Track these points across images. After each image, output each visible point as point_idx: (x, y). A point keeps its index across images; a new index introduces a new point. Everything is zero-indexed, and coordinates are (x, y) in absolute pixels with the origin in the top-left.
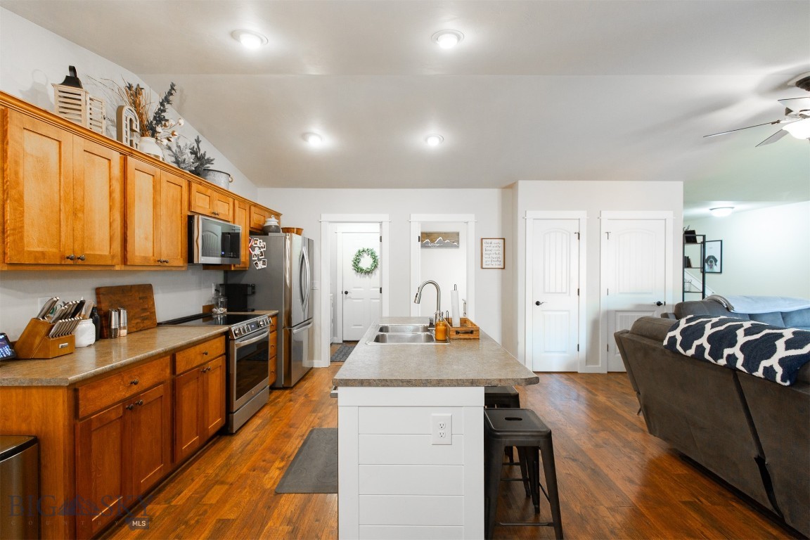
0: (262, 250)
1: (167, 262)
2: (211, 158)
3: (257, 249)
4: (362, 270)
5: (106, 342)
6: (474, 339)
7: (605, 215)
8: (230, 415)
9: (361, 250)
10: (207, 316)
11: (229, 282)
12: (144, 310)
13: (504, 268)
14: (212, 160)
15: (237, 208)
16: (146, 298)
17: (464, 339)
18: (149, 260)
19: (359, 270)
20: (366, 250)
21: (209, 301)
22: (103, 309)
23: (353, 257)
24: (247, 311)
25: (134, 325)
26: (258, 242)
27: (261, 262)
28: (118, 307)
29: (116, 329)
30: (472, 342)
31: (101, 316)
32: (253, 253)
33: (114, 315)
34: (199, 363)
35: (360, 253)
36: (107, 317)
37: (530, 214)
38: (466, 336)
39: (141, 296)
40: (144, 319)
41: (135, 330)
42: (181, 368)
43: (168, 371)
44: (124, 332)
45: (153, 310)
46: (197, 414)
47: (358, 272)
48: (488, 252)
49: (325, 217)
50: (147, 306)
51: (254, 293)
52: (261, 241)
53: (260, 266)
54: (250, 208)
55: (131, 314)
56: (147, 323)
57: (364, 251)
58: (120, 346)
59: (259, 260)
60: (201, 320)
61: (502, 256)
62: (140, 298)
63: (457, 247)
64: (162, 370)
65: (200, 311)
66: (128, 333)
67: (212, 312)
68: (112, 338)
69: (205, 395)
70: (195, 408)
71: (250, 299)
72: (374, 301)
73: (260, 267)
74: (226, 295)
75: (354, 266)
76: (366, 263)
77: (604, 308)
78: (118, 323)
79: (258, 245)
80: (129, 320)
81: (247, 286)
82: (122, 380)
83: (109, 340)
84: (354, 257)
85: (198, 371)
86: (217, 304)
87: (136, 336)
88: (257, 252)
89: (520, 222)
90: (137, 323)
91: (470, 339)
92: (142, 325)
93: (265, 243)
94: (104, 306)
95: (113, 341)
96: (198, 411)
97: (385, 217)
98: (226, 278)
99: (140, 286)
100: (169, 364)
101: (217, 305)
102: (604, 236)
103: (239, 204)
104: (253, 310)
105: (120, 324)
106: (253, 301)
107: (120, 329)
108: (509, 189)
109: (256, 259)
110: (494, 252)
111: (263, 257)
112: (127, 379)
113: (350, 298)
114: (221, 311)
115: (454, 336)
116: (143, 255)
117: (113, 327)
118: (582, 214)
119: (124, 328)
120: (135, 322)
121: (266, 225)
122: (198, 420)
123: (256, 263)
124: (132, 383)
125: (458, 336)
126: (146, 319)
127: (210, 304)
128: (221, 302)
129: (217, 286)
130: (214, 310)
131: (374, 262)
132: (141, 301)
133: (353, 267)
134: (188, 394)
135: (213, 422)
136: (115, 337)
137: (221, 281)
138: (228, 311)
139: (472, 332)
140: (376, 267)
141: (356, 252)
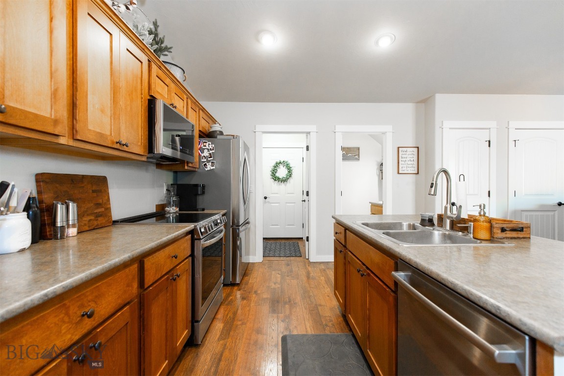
0: (211, 152)
1: (127, 146)
2: (169, 46)
3: (206, 151)
4: (279, 179)
5: (48, 244)
6: (524, 238)
7: (513, 124)
8: (195, 324)
9: (278, 161)
10: (160, 215)
11: (179, 182)
12: (98, 205)
13: (418, 173)
14: (171, 48)
15: (190, 109)
16: (100, 191)
17: (512, 238)
18: (107, 138)
19: (275, 178)
20: (282, 161)
21: (162, 200)
22: (45, 201)
23: (270, 168)
24: (197, 210)
25: (86, 222)
26: (207, 144)
27: (210, 163)
28: (65, 199)
29: (62, 227)
30: (521, 242)
31: (42, 211)
32: (202, 155)
33: (60, 209)
34: (168, 270)
35: (277, 165)
36: (51, 212)
37: (447, 124)
38: (514, 234)
39: (93, 189)
40: (98, 216)
41: (87, 228)
42: (149, 279)
43: (135, 285)
44: (72, 231)
45: (108, 206)
46: (166, 333)
47: (275, 180)
48: (404, 159)
49: (259, 128)
50: (101, 201)
51: (203, 193)
52: (210, 143)
53: (209, 167)
54: (199, 111)
55: (83, 209)
56: (101, 220)
57: (280, 163)
58: (68, 250)
59: (208, 161)
60: (155, 218)
61: (415, 163)
62: (94, 191)
63: (358, 159)
64: (128, 286)
65: (153, 210)
66: (78, 233)
67: (165, 211)
68: (57, 239)
69: (174, 306)
70: (164, 327)
71: (200, 199)
72: (288, 204)
73: (209, 169)
74: (178, 195)
75: (272, 175)
76: (282, 172)
77: (512, 207)
78: (65, 219)
79: (207, 147)
80: (80, 216)
81: (196, 186)
82: (67, 314)
83: (53, 241)
84: (272, 168)
85: (168, 278)
86: (170, 203)
87: (88, 236)
88: (206, 153)
89: (438, 132)
90: (90, 220)
91: (518, 238)
92: (96, 223)
93: (213, 146)
94: (47, 198)
95: (59, 243)
96: (167, 330)
97: (312, 128)
98: (175, 179)
99: (93, 177)
100: (136, 277)
101: (168, 204)
102: (512, 144)
103: (192, 105)
104: (203, 210)
105: (68, 220)
106: (202, 201)
107: (68, 227)
108: (425, 102)
109: (205, 160)
110: (409, 159)
111: (212, 159)
112: (75, 311)
113: (268, 202)
114: (173, 210)
115: (498, 234)
116: (98, 130)
117: (59, 224)
118: (493, 124)
119: (74, 226)
120: (86, 219)
121: (211, 130)
122: (167, 340)
123: (205, 165)
124: (83, 315)
125: (503, 235)
126: (101, 216)
127: (162, 203)
128: (173, 201)
129: (168, 186)
130: (167, 209)
131: (289, 172)
132: (95, 195)
133: (271, 177)
134: (156, 310)
135: (181, 337)
136: (62, 237)
137: (171, 182)
138: (180, 210)
139: (522, 230)
140: (290, 176)
141: (273, 164)
